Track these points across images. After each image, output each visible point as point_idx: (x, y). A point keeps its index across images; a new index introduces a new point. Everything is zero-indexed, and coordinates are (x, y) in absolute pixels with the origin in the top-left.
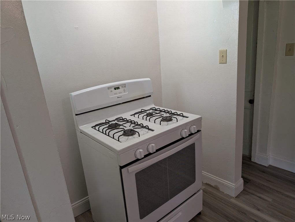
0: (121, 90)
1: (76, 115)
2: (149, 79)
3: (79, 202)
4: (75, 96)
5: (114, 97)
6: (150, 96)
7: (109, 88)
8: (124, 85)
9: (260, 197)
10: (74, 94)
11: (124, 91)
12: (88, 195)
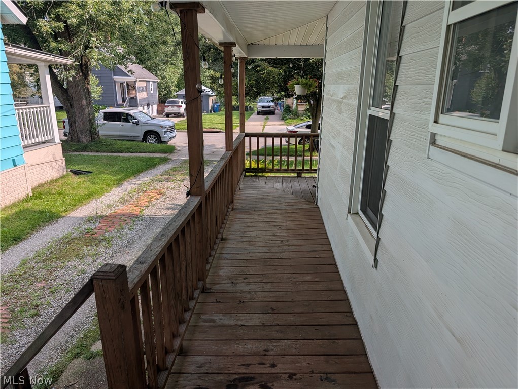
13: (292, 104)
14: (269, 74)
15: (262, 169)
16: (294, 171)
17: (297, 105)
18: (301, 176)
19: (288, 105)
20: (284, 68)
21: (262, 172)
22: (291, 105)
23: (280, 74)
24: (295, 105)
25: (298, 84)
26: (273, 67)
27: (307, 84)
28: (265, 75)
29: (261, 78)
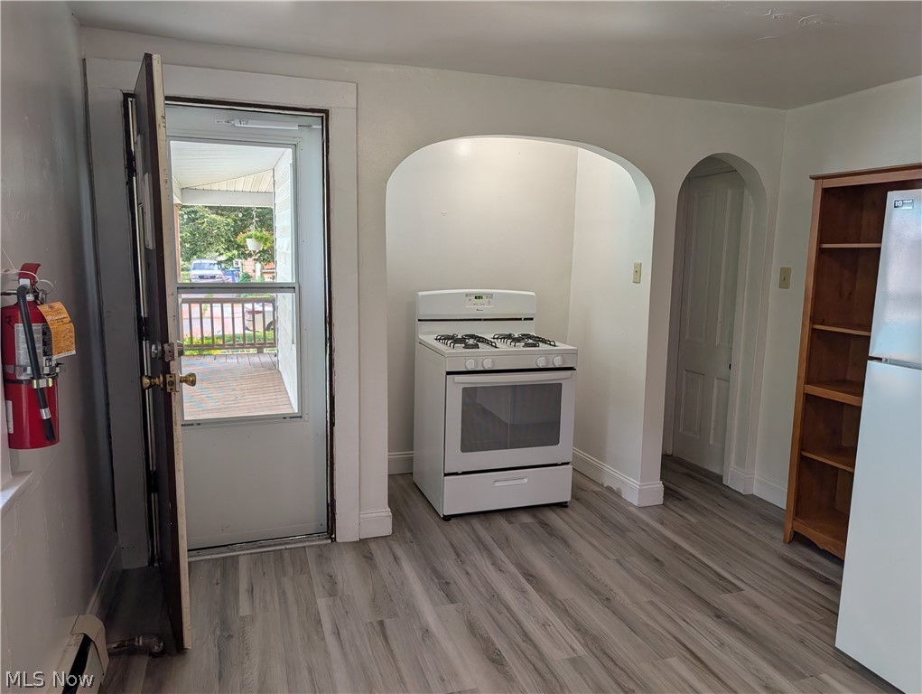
0: (484, 300)
1: (419, 320)
2: (533, 294)
3: (399, 454)
4: (422, 296)
5: (472, 309)
6: (532, 319)
7: (467, 295)
8: (490, 296)
9: (681, 516)
10: (421, 293)
11: (489, 303)
12: (412, 450)
13: (254, 271)
14: (211, 223)
15: (208, 345)
16: (252, 346)
17: (262, 273)
18: (262, 352)
19: (246, 274)
20: (233, 216)
21: (208, 349)
22: (251, 274)
23: (228, 225)
24: (258, 273)
25: (250, 237)
26: (217, 214)
27: (262, 238)
28: (205, 225)
29: (198, 229)
